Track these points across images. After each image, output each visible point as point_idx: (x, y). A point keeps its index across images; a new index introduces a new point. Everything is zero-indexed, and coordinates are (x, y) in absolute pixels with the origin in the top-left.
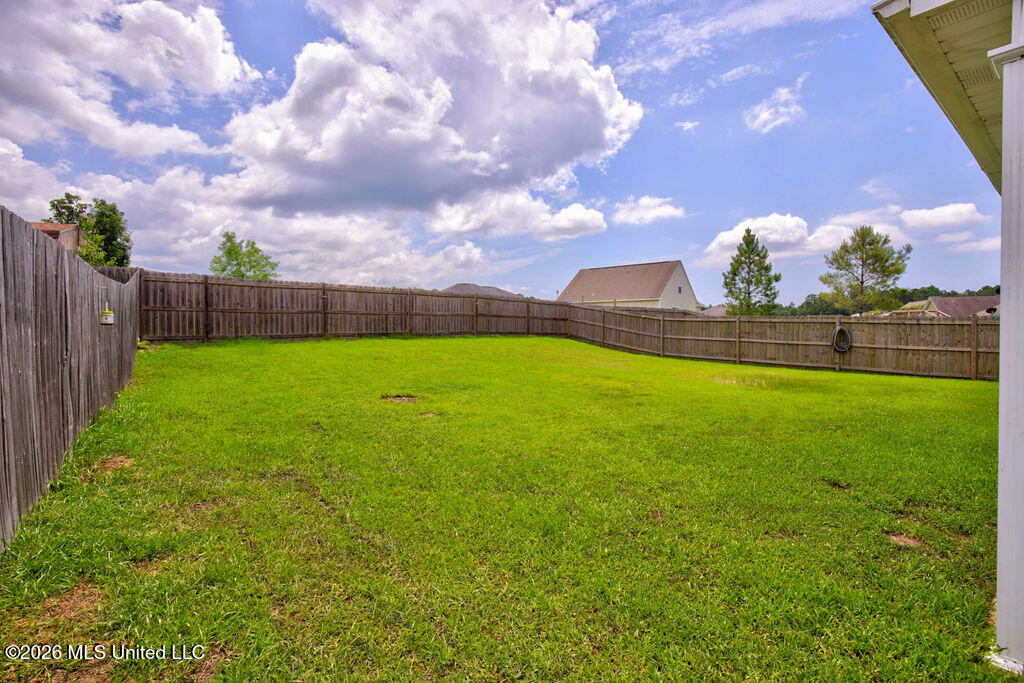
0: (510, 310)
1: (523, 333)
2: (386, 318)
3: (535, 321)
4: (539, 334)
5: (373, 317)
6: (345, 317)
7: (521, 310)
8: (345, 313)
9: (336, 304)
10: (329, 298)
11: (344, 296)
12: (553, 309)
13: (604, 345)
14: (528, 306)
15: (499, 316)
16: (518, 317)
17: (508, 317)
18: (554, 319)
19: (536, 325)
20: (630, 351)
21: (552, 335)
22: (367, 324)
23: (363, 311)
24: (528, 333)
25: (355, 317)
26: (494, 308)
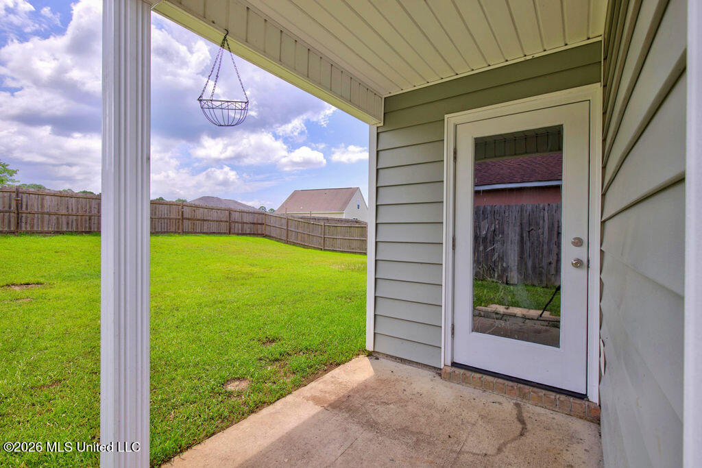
0: (214, 215)
1: (225, 233)
2: (90, 219)
3: (237, 224)
4: (238, 234)
5: (75, 217)
6: (43, 218)
7: (225, 215)
8: (43, 213)
9: (32, 205)
10: (24, 200)
11: (43, 199)
12: (251, 216)
13: (287, 242)
14: (230, 213)
15: (204, 220)
16: (221, 221)
17: (214, 221)
18: (253, 223)
19: (238, 227)
20: (304, 246)
21: (250, 234)
22: (68, 224)
23: (64, 212)
24: (229, 232)
25: (54, 217)
26: (199, 214)
